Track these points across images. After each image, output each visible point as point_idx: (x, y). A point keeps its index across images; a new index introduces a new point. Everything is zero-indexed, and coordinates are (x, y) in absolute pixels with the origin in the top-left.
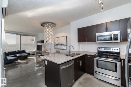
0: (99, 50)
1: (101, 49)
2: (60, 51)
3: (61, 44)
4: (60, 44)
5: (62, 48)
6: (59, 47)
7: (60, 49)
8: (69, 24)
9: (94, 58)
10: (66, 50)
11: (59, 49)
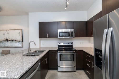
0: (59, 45)
1: (61, 44)
2: (10, 50)
3: (12, 40)
4: (9, 40)
5: (14, 46)
6: (8, 44)
7: (10, 47)
8: (27, 14)
9: (58, 53)
10: (21, 47)
11: (7, 47)
